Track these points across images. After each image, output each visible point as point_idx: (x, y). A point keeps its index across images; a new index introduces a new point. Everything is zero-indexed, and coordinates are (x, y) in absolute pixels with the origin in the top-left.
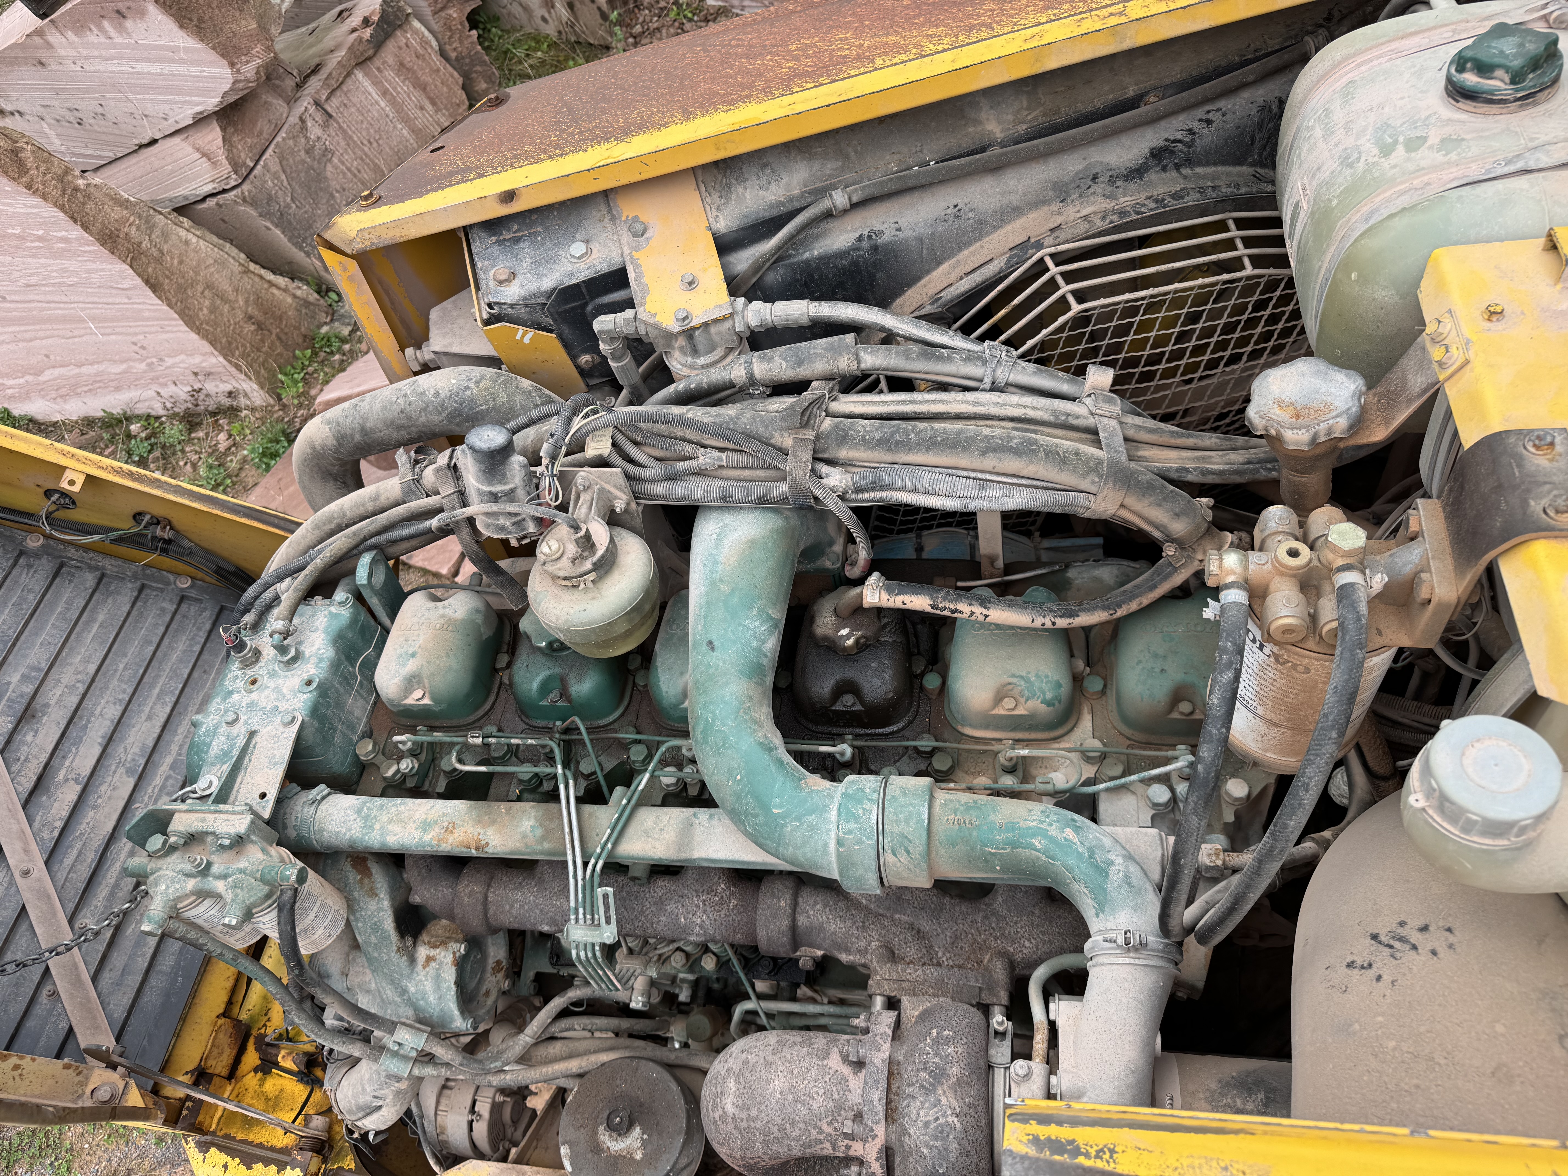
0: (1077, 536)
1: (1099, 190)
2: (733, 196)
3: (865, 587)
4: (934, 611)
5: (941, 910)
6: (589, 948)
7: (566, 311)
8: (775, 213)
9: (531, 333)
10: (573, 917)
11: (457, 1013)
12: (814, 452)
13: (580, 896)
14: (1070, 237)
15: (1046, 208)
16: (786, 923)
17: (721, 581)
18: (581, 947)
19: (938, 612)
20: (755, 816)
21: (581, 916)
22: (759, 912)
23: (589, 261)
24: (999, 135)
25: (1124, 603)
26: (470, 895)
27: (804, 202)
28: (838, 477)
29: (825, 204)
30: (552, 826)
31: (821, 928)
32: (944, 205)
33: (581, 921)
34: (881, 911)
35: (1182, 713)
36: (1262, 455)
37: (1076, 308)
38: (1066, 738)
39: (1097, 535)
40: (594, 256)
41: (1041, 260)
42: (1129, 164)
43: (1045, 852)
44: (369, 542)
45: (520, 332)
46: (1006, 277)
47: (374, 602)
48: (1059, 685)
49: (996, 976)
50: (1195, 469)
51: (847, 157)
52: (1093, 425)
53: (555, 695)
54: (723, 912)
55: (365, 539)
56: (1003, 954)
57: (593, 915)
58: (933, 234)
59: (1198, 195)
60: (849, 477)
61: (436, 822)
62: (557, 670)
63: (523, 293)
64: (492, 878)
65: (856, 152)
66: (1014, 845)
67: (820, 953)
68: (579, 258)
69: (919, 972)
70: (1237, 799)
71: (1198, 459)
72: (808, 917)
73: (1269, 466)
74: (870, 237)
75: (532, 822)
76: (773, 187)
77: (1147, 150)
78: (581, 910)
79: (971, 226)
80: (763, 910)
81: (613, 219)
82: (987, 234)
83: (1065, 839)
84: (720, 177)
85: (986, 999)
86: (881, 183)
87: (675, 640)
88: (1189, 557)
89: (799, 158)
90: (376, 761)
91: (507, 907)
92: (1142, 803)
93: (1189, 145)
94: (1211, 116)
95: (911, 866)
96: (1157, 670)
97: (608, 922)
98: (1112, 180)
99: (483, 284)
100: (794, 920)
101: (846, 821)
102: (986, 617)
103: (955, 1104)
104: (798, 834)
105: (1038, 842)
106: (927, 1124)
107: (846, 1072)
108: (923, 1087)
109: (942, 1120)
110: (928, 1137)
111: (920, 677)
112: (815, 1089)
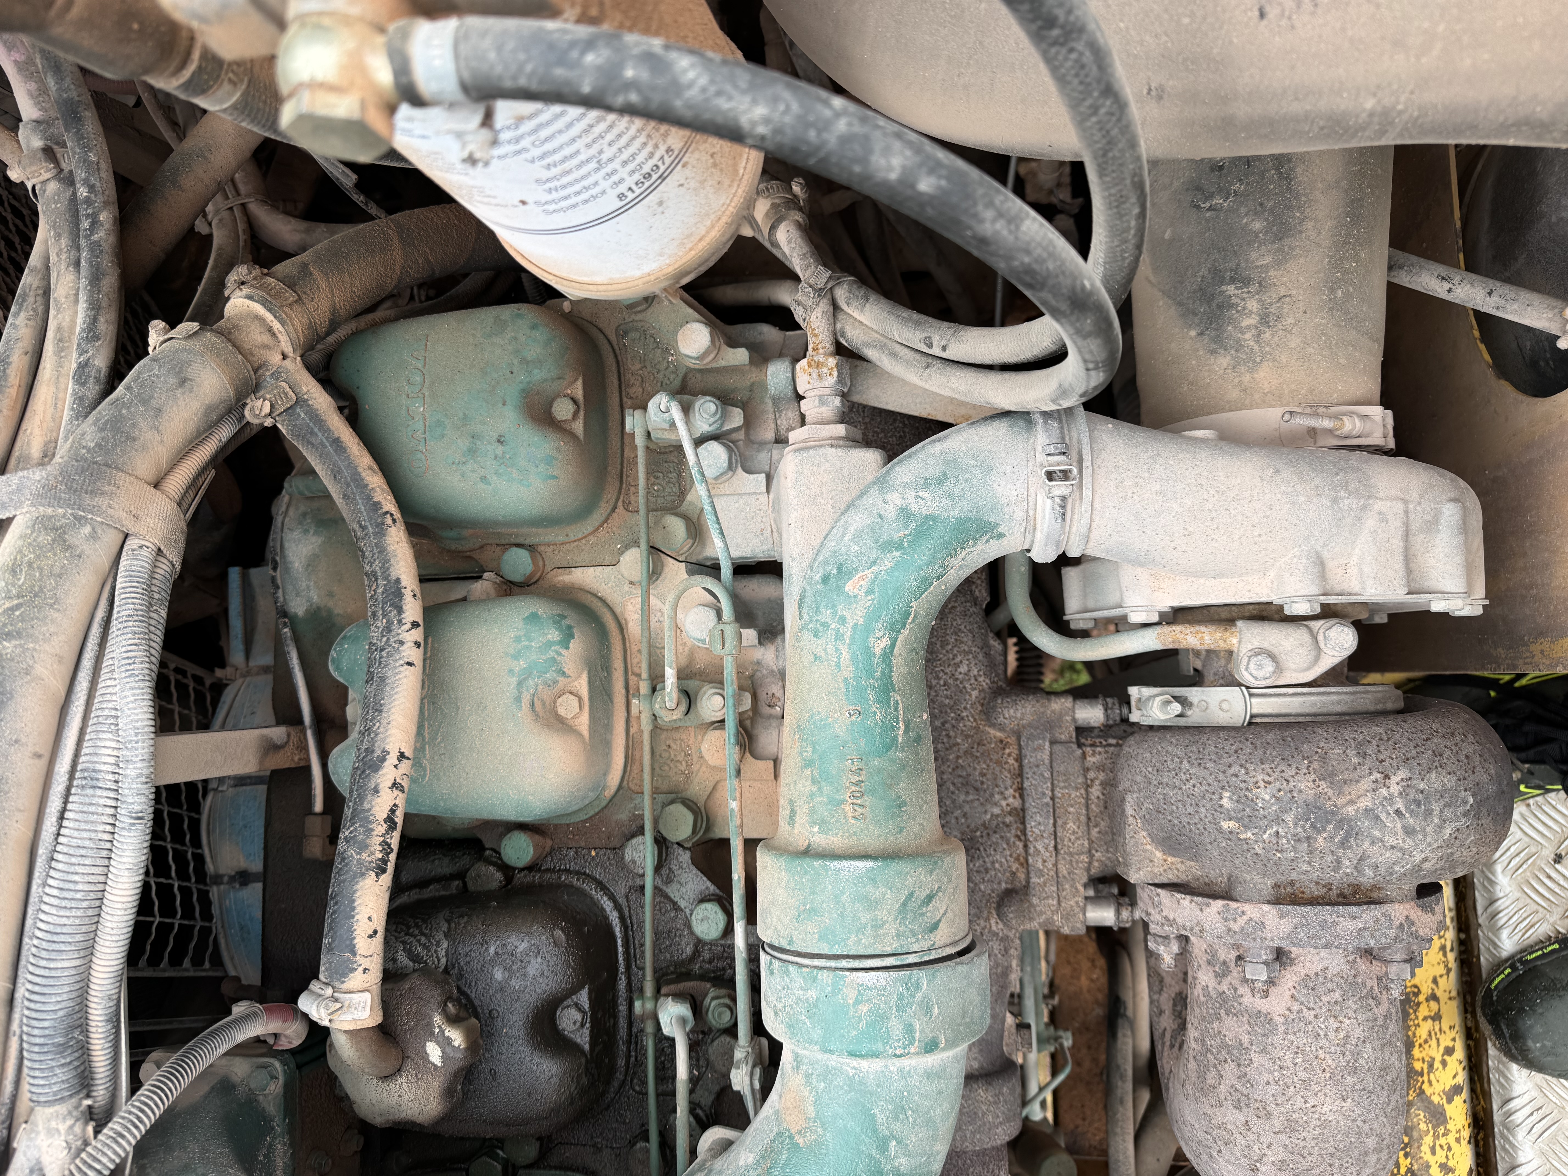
0: (226, 611)
3: (334, 1026)
4: (391, 867)
19: (393, 857)
25: (369, 498)
35: (574, 415)
36: (64, 242)
38: (618, 610)
39: (224, 577)
43: (895, 629)
48: (533, 618)
49: (1029, 718)
50: (82, 352)
60: (42, 1114)
66: (886, 688)
67: (1009, 1019)
69: (1040, 847)
70: (713, 341)
71: (60, 350)
73: (85, 224)
83: (868, 593)
85: (1067, 733)
88: (276, 375)
92: (726, 488)
96: (500, 450)
101: (886, 1038)
102: (402, 756)
103: (1366, 783)
104: (912, 1140)
105: (880, 645)
106: (1409, 832)
107: (1289, 978)
108: (1343, 844)
109: (1400, 805)
110: (1429, 829)
111: (506, 869)
112: (1332, 1036)
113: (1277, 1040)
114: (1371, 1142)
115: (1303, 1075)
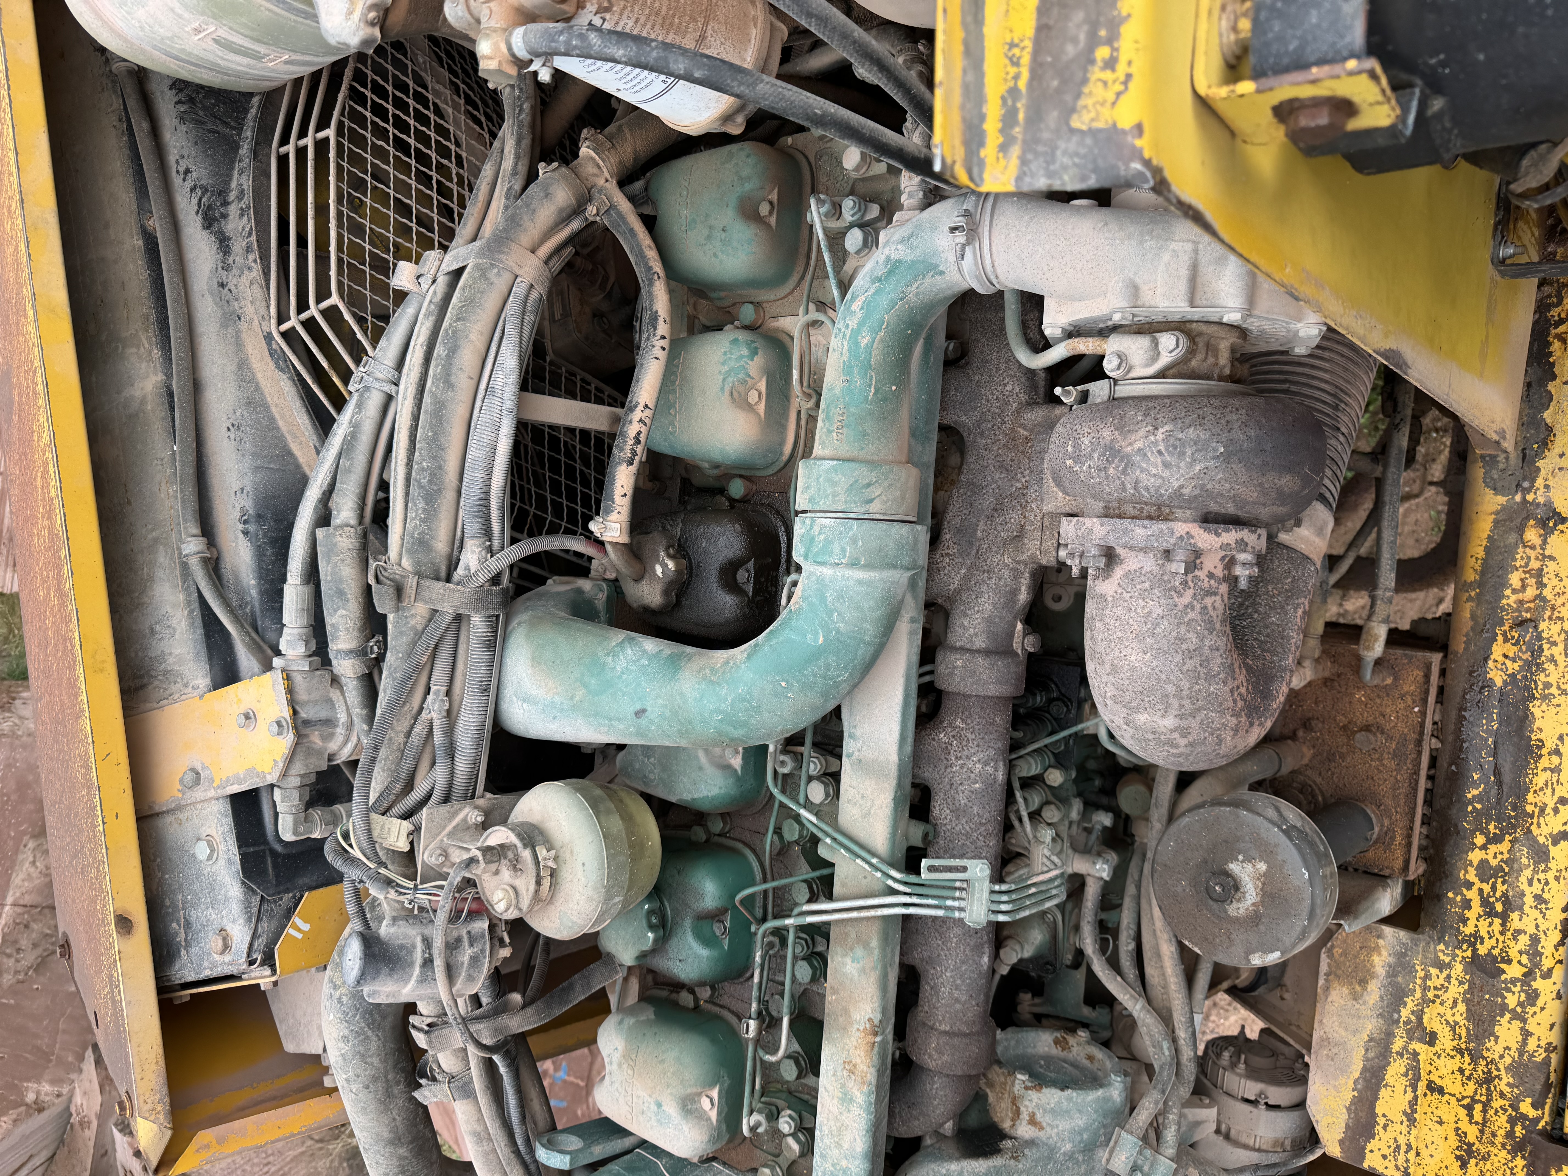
1: (234, 281)
2: (176, 668)
3: (607, 540)
4: (634, 463)
5: (973, 484)
6: (996, 897)
7: (277, 876)
8: (199, 622)
9: (296, 920)
10: (957, 914)
11: (1100, 1092)
12: (437, 579)
13: (930, 901)
14: (264, 304)
15: (244, 336)
16: (980, 660)
17: (572, 698)
18: (995, 907)
19: (638, 459)
20: (828, 667)
21: (956, 904)
22: (968, 691)
23: (218, 838)
24: (161, 377)
25: (646, 264)
26: (941, 1053)
27: (193, 589)
28: (469, 555)
29: (194, 563)
30: (853, 935)
31: (989, 621)
32: (226, 441)
33: (963, 904)
34: (974, 552)
35: (771, 213)
37: (335, 299)
38: (791, 339)
40: (214, 833)
41: (284, 335)
42: (214, 250)
43: (875, 332)
44: (522, 1148)
45: (292, 932)
46: (299, 375)
47: (599, 1151)
48: (735, 341)
50: (509, 182)
51: (156, 540)
52: (447, 278)
53: (718, 929)
54: (970, 736)
55: (517, 1152)
56: (1018, 411)
57: (956, 889)
58: (253, 455)
59: (244, 176)
61: (843, 1086)
62: (688, 923)
63: (241, 921)
64: (924, 1024)
65: (153, 530)
66: (867, 367)
67: (1019, 626)
68: (212, 850)
70: (863, 158)
72: (976, 635)
74: (245, 522)
75: (848, 960)
76: (174, 622)
77: (204, 233)
78: (949, 903)
79: (251, 414)
80: (966, 686)
81: (179, 808)
82: (264, 398)
83: (861, 309)
84: (156, 683)
86: (183, 502)
87: (665, 776)
88: (601, 191)
89: (150, 593)
90: (785, 1166)
91: (958, 1006)
93: (205, 190)
94: (182, 170)
95: (886, 483)
96: (724, 235)
97: (964, 869)
98: (227, 268)
99: (228, 970)
100: (978, 651)
101: (831, 554)
102: (646, 406)
103: (1142, 432)
104: (847, 615)
105: (865, 340)
106: (1166, 465)
107: (1118, 572)
108: (1124, 472)
109: (1162, 447)
110: (1182, 464)
111: (732, 501)
112: (1139, 610)
113: (1108, 612)
114: (1170, 689)
115: (1119, 634)
